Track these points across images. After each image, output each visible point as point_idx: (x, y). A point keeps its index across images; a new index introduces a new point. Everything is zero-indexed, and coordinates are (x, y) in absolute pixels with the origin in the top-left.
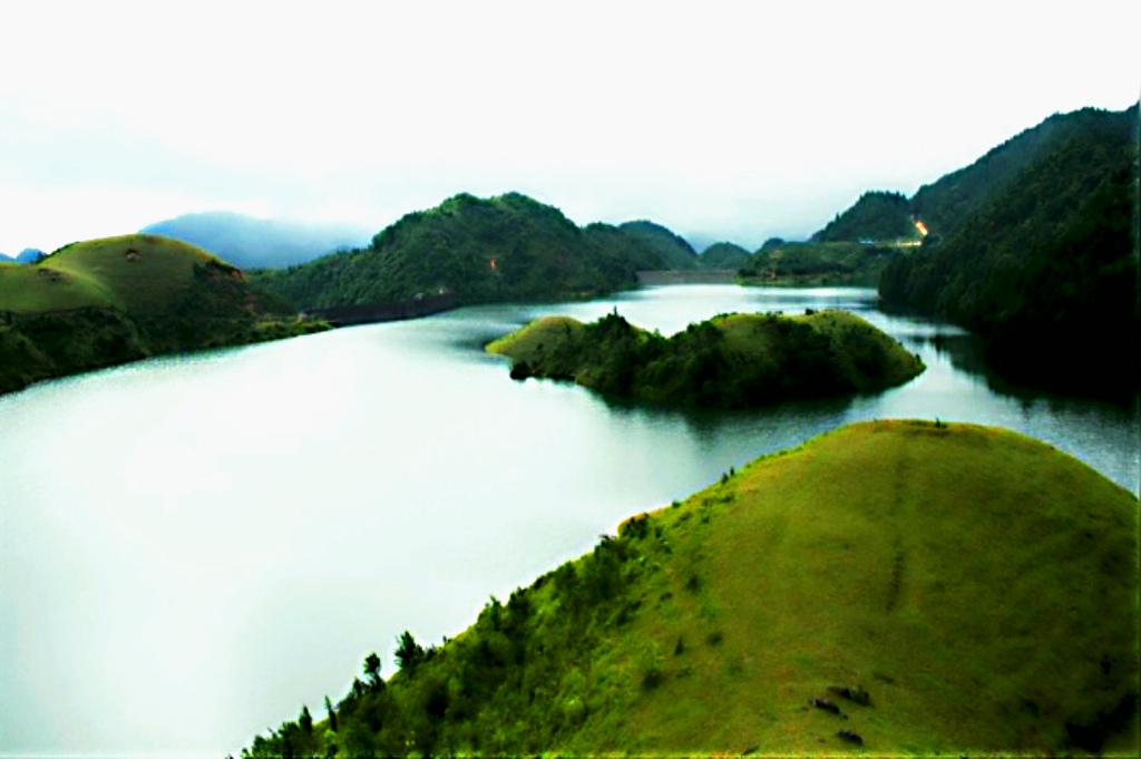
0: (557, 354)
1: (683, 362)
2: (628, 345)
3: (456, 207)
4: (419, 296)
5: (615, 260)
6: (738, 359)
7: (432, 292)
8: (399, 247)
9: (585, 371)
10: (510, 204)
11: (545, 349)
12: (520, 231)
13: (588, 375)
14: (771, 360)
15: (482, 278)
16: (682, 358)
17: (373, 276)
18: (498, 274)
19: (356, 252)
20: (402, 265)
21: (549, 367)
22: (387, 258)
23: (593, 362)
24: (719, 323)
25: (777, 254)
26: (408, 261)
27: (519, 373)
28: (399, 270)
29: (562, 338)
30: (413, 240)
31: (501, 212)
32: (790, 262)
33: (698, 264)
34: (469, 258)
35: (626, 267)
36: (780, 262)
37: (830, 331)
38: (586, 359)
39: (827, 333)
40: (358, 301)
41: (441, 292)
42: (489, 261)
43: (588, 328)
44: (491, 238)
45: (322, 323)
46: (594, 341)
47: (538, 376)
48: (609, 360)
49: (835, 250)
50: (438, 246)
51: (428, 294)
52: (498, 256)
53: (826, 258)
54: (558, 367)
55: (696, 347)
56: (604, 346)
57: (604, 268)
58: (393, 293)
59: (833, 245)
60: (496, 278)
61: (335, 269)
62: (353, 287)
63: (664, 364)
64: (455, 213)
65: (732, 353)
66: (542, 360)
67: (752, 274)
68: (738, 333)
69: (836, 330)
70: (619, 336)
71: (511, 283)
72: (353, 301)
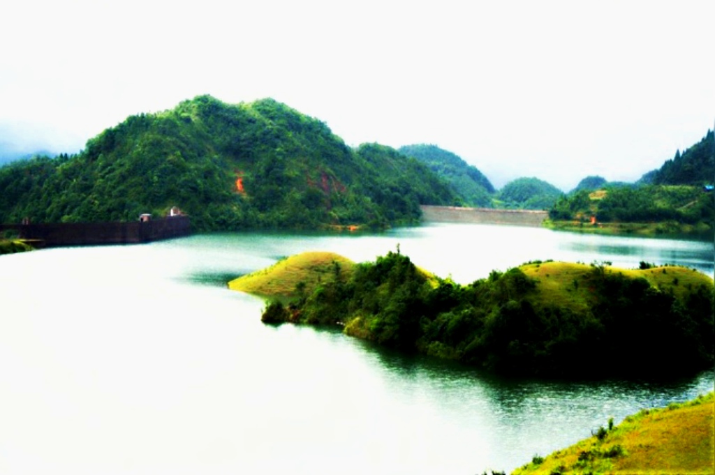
0: (322, 297)
1: (483, 315)
2: (413, 291)
3: (195, 111)
4: (145, 216)
5: (393, 189)
6: (554, 316)
7: (161, 213)
8: (120, 155)
9: (357, 319)
10: (265, 112)
11: (306, 290)
12: (275, 147)
13: (361, 324)
14: (595, 320)
15: (225, 199)
16: (482, 311)
17: (87, 189)
18: (245, 196)
19: (64, 158)
20: (123, 178)
21: (311, 311)
22: (104, 168)
23: (367, 309)
24: (530, 272)
25: (598, 195)
26: (132, 173)
27: (273, 317)
28: (119, 183)
29: (328, 278)
30: (139, 149)
31: (252, 121)
32: (615, 205)
33: (495, 201)
34: (208, 174)
35: (407, 198)
36: (603, 204)
37: (671, 290)
38: (359, 305)
39: (666, 292)
40: (65, 218)
41: (172, 214)
42: (234, 180)
43: (362, 269)
44: (238, 152)
45: (18, 242)
46: (370, 283)
47: (297, 321)
48: (390, 308)
49: (673, 195)
50: (171, 157)
51: (155, 216)
52: (247, 175)
53: (661, 204)
54: (322, 313)
55: (501, 298)
56: (383, 290)
57: (379, 198)
58: (109, 211)
59: (671, 188)
60: (242, 201)
61: (37, 178)
62: (57, 201)
63: (457, 317)
64: (194, 119)
65: (546, 309)
66: (303, 302)
67: (566, 217)
68: (553, 284)
69: (680, 291)
70: (402, 279)
71: (262, 209)
72: (58, 218)
